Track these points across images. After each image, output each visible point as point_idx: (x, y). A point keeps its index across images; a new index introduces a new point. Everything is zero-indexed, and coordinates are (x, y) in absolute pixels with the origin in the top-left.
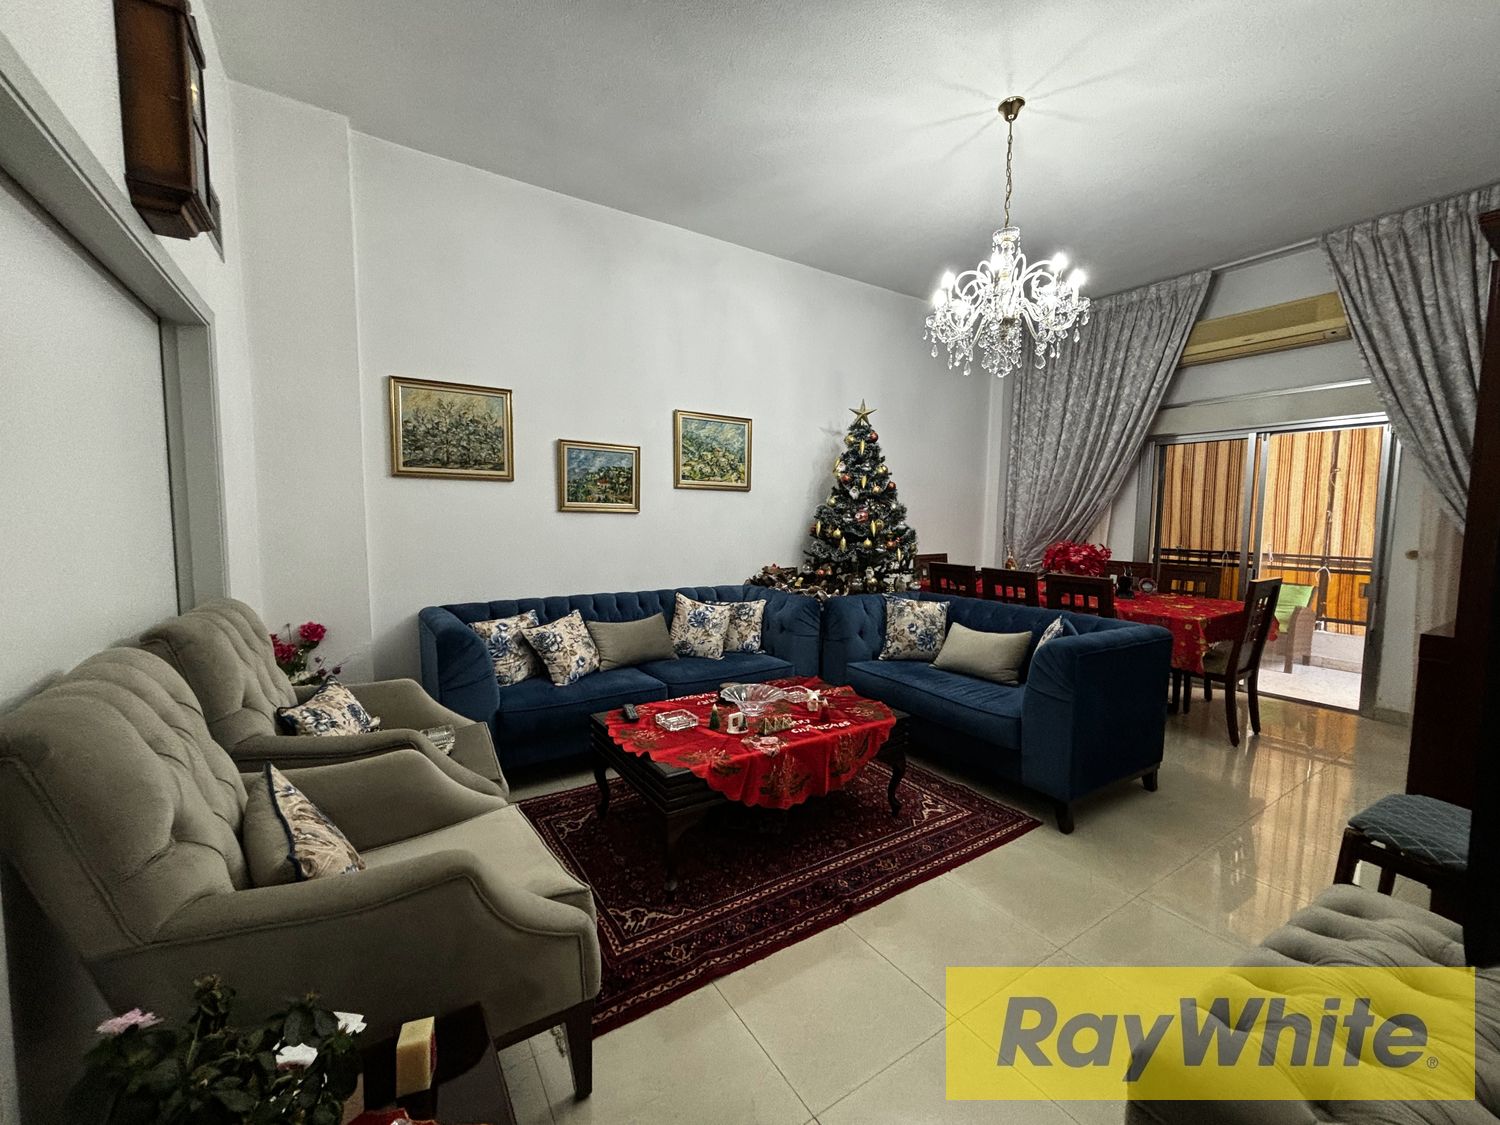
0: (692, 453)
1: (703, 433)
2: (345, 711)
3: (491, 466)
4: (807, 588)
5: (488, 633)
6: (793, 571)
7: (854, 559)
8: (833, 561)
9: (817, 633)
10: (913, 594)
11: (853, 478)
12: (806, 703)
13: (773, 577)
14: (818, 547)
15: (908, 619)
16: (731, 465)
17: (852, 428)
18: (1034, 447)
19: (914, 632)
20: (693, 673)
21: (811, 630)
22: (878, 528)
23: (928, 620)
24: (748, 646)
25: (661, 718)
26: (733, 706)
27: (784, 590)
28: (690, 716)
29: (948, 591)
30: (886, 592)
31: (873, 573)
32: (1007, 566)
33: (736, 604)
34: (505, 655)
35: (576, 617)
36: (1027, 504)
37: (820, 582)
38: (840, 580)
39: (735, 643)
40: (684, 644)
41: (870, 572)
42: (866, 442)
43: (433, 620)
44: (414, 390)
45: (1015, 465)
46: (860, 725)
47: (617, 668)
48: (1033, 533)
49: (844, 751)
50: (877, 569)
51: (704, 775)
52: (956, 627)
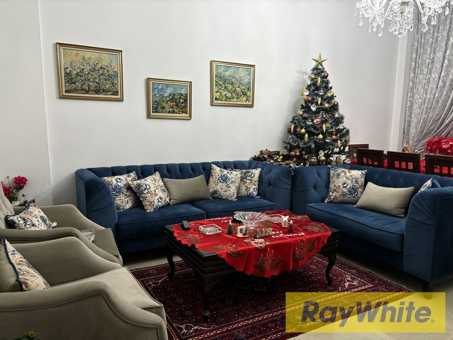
0: (221, 85)
1: (227, 74)
2: (39, 219)
3: (112, 93)
4: (284, 162)
5: (111, 183)
6: (278, 153)
7: (313, 146)
8: (300, 147)
9: (290, 187)
10: (346, 167)
11: (313, 99)
12: (281, 223)
13: (265, 156)
14: (291, 139)
15: (342, 179)
16: (243, 92)
17: (314, 70)
18: (424, 81)
19: (346, 187)
20: (220, 207)
21: (286, 185)
22: (327, 128)
23: (354, 180)
24: (250, 194)
25: (201, 228)
26: (240, 223)
27: (272, 163)
28: (217, 227)
29: (368, 165)
30: (330, 165)
31: (323, 154)
32: (403, 150)
33: (244, 171)
34: (120, 194)
35: (157, 176)
36: (419, 115)
37: (293, 159)
38: (304, 158)
39: (243, 192)
40: (215, 192)
41: (321, 153)
42: (321, 78)
43: (82, 176)
44: (70, 51)
45: (412, 92)
46: (310, 235)
47: (179, 204)
48: (421, 132)
49: (301, 249)
50: (326, 152)
51: (223, 257)
52: (370, 184)
